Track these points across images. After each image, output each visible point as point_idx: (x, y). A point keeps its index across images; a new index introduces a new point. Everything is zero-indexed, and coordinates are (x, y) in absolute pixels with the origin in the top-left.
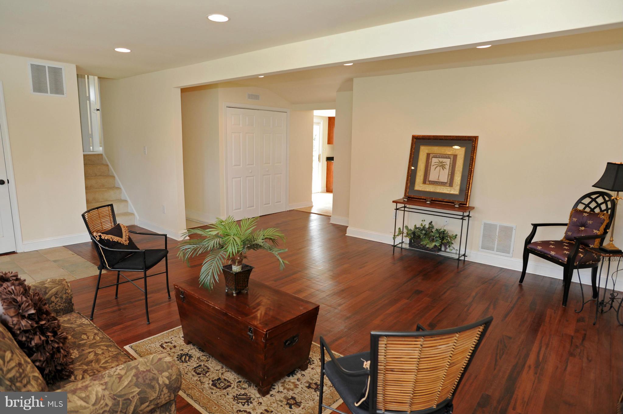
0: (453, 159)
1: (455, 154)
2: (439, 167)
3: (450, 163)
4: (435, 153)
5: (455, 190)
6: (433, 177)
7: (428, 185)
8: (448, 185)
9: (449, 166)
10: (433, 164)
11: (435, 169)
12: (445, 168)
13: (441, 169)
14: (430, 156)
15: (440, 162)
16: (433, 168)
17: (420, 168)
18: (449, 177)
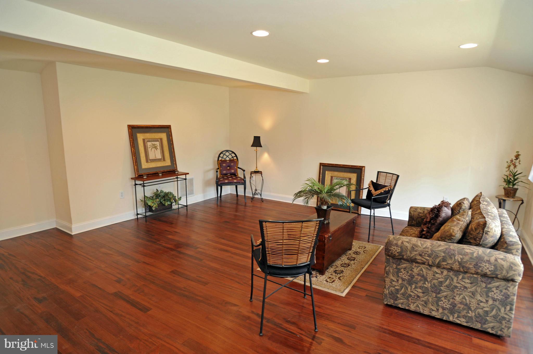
0: (161, 141)
1: (161, 138)
2: (153, 149)
3: (160, 145)
4: (148, 138)
5: (168, 163)
6: (151, 156)
7: (150, 163)
8: (163, 160)
9: (159, 147)
10: (149, 147)
11: (151, 151)
12: (157, 149)
13: (155, 149)
14: (145, 141)
15: (153, 145)
16: (149, 150)
17: (141, 151)
18: (162, 155)
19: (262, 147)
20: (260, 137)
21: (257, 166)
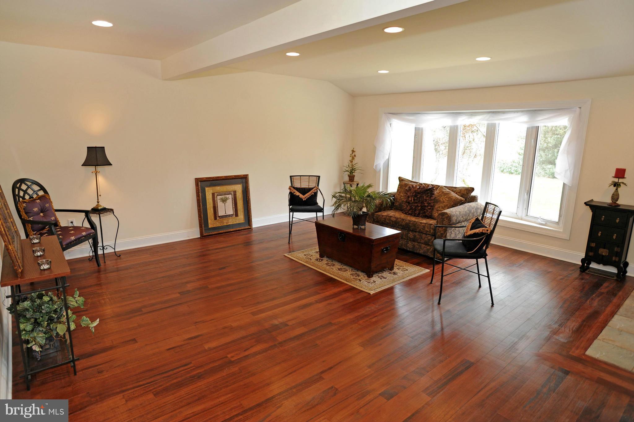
19: (112, 165)
20: (104, 147)
21: (98, 199)
